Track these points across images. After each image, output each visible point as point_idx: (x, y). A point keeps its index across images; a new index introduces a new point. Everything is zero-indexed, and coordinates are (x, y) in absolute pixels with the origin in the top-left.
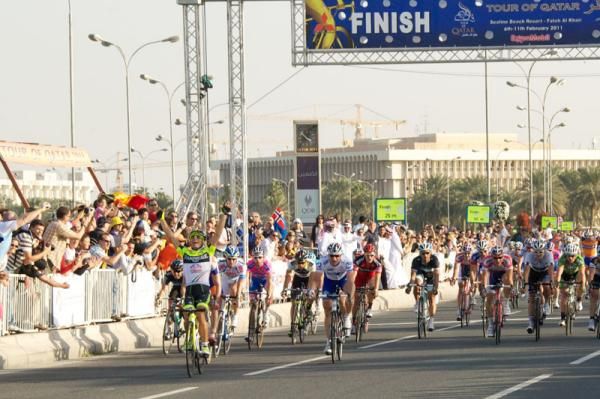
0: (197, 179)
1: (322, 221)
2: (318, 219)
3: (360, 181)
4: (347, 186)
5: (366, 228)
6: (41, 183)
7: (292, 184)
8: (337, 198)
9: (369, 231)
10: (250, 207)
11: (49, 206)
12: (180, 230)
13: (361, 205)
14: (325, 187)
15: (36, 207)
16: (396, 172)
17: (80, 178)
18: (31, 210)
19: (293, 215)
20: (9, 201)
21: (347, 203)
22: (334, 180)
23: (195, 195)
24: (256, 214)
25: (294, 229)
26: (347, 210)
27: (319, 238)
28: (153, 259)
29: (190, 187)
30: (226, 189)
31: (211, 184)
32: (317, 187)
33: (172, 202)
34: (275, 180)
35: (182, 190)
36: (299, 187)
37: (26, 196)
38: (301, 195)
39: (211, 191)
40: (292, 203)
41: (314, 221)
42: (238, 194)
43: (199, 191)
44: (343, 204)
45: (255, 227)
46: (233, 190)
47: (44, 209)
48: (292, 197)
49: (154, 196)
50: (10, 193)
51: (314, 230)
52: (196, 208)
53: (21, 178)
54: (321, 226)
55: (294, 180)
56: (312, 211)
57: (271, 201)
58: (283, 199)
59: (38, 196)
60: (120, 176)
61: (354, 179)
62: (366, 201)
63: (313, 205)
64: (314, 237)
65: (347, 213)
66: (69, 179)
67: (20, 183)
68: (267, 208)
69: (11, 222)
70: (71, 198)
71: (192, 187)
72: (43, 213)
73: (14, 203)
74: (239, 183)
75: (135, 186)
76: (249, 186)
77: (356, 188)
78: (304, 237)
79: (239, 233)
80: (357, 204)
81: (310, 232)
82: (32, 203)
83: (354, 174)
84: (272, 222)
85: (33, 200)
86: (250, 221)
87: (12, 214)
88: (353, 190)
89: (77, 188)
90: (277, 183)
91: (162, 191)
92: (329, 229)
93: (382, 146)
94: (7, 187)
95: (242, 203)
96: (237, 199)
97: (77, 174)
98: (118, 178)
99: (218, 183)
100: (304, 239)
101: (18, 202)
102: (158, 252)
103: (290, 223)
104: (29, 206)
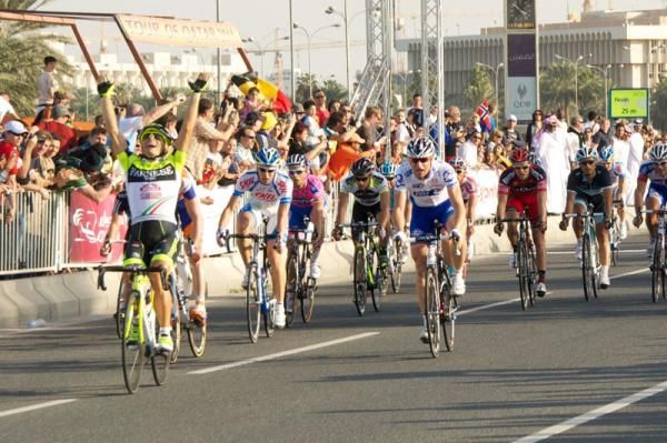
0: (378, 63)
1: (540, 118)
2: (534, 115)
3: (589, 66)
4: (573, 71)
5: (597, 127)
6: (177, 69)
7: (501, 70)
8: (559, 88)
9: (601, 130)
10: (446, 100)
11: (185, 98)
12: (354, 129)
13: (591, 98)
14: (543, 74)
15: (168, 99)
16: (636, 54)
17: (227, 62)
18: (163, 102)
19: (502, 110)
20: (136, 92)
21: (572, 94)
22: (555, 65)
23: (376, 84)
26: (572, 103)
27: (535, 140)
28: (321, 167)
29: (370, 74)
30: (417, 77)
31: (396, 69)
32: (535, 75)
33: (346, 94)
34: (479, 64)
35: (359, 77)
36: (511, 74)
37: (159, 85)
38: (512, 83)
39: (397, 79)
40: (501, 95)
41: (531, 118)
42: (432, 83)
43: (381, 79)
44: (567, 96)
45: (455, 126)
46: (425, 77)
47: (178, 102)
48: (502, 87)
49: (323, 85)
50: (137, 81)
51: (529, 129)
52: (376, 102)
53: (152, 62)
54: (539, 124)
55: (504, 64)
56: (528, 104)
57: (474, 93)
58: (489, 90)
59: (173, 85)
60: (279, 59)
61: (581, 63)
62: (597, 92)
63: (528, 97)
64: (529, 138)
65: (573, 108)
66: (214, 64)
67: (150, 68)
68: (470, 101)
69: (135, 118)
70: (216, 88)
71: (374, 72)
73: (142, 94)
74: (433, 69)
75: (298, 71)
76: (446, 73)
77: (584, 75)
78: (518, 139)
79: (433, 133)
80: (585, 97)
81: (525, 132)
82: (166, 95)
83: (581, 57)
84: (478, 119)
85: (167, 90)
87: (138, 108)
88: (579, 78)
89: (225, 75)
90: (481, 69)
91: (333, 79)
92: (549, 128)
93: (618, 20)
94: (135, 73)
95: (436, 94)
96: (431, 89)
97: (223, 56)
98: (277, 62)
99: (406, 67)
100: (516, 142)
101: (148, 93)
102: (329, 157)
103: (498, 120)
104: (160, 98)
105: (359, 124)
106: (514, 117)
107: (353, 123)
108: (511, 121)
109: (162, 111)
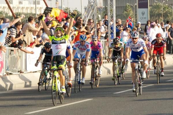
0: (92, 4)
1: (149, 23)
2: (148, 22)
3: (167, 5)
4: (161, 6)
5: (170, 26)
6: (21, 6)
7: (136, 6)
8: (156, 12)
9: (171, 27)
10: (116, 17)
12: (84, 27)
13: (167, 16)
14: (151, 7)
15: (18, 17)
17: (39, 3)
18: (16, 18)
19: (136, 20)
20: (6, 14)
21: (161, 14)
22: (155, 4)
23: (91, 11)
24: (120, 20)
25: (137, 27)
26: (161, 18)
27: (148, 31)
28: (72, 40)
29: (89, 8)
30: (106, 8)
31: (99, 6)
32: (147, 8)
33: (81, 14)
34: (128, 4)
35: (85, 9)
36: (139, 7)
37: (14, 12)
38: (140, 11)
39: (99, 9)
40: (136, 15)
41: (146, 23)
42: (111, 11)
43: (93, 9)
44: (159, 15)
45: (120, 26)
46: (109, 9)
47: (22, 18)
48: (136, 12)
49: (73, 12)
50: (7, 10)
51: (146, 27)
52: (92, 17)
53: (12, 3)
54: (149, 25)
55: (137, 4)
56: (145, 18)
57: (126, 13)
58: (132, 13)
59: (19, 12)
60: (57, 2)
61: (164, 4)
62: (170, 14)
63: (145, 16)
64: (146, 30)
65: (161, 19)
66: (34, 4)
67: (11, 6)
68: (125, 17)
69: (7, 24)
70: (35, 13)
71: (90, 7)
72: (22, 20)
73: (9, 15)
74: (112, 6)
75: (64, 7)
76: (116, 7)
77: (165, 8)
78: (142, 30)
79: (112, 28)
80: (166, 15)
81: (144, 28)
82: (17, 15)
83: (164, 2)
84: (127, 24)
85: (17, 13)
86: (117, 23)
87: (8, 20)
88: (164, 9)
89: (38, 8)
90: (129, 6)
91: (76, 9)
92: (153, 26)
94: (6, 7)
95: (113, 15)
96: (111, 13)
97: (38, 1)
98: (56, 3)
99: (102, 5)
100: (141, 31)
101: (11, 14)
102: (75, 37)
103: (135, 24)
104: (15, 16)
105: (86, 25)
106: (139, 23)
107: (84, 25)
108: (138, 24)
109: (16, 21)
